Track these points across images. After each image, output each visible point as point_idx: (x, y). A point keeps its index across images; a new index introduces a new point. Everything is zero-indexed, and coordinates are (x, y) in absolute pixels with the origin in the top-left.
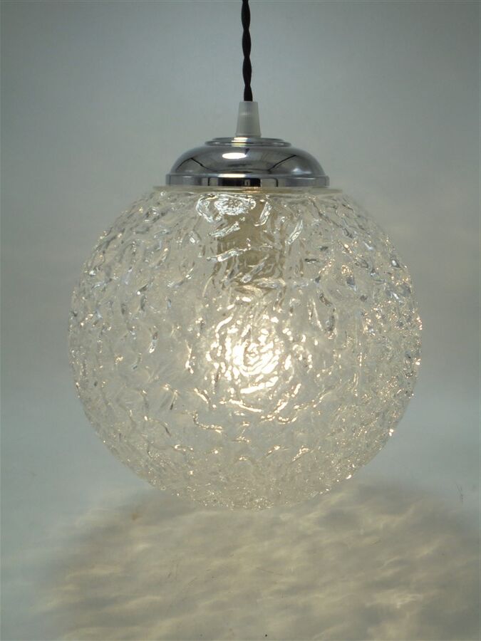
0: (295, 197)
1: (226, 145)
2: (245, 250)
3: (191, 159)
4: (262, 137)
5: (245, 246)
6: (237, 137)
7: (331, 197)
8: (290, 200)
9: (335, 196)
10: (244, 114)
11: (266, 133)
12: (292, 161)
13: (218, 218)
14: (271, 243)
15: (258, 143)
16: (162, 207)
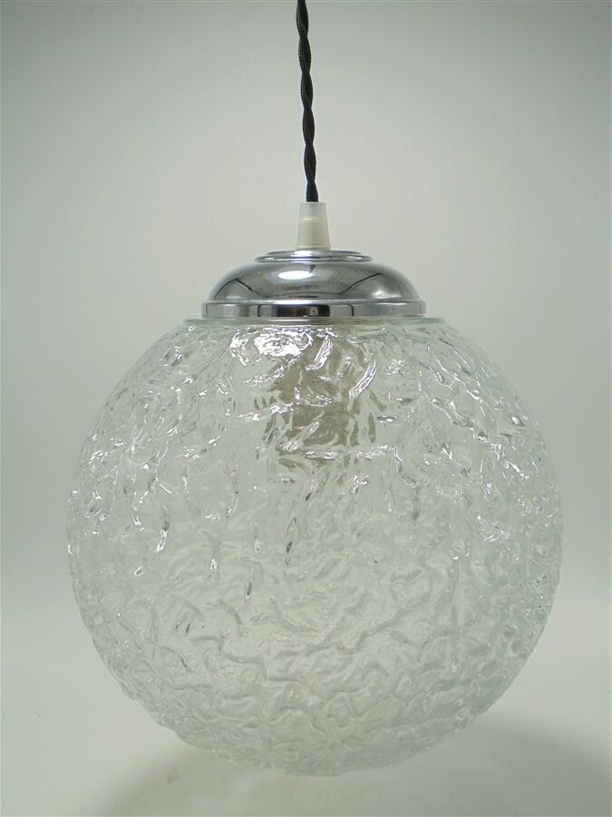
0: (370, 329)
1: (282, 260)
3: (236, 280)
4: (332, 249)
6: (298, 250)
7: (424, 329)
8: (361, 334)
9: (429, 327)
10: (307, 219)
11: (336, 245)
12: (374, 281)
14: (328, 394)
15: (324, 257)
16: (187, 346)
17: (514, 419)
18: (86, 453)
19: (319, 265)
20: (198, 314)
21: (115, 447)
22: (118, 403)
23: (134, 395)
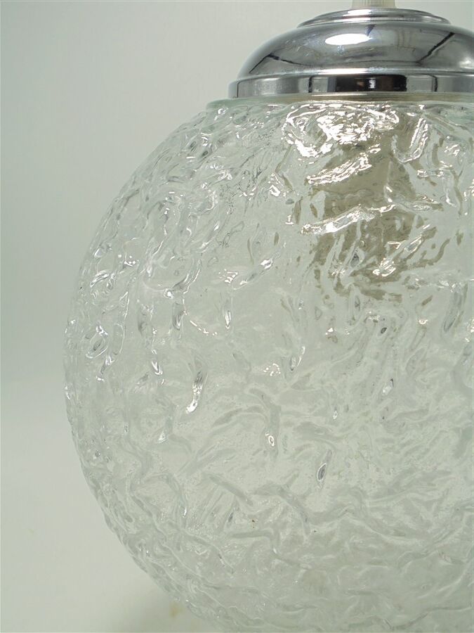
2: (382, 210)
5: (382, 202)
6: (354, 7)
13: (325, 148)
15: (387, 15)
16: (217, 132)
18: (86, 273)
19: (378, 25)
20: (225, 95)
21: (125, 266)
22: (126, 209)
23: (147, 199)
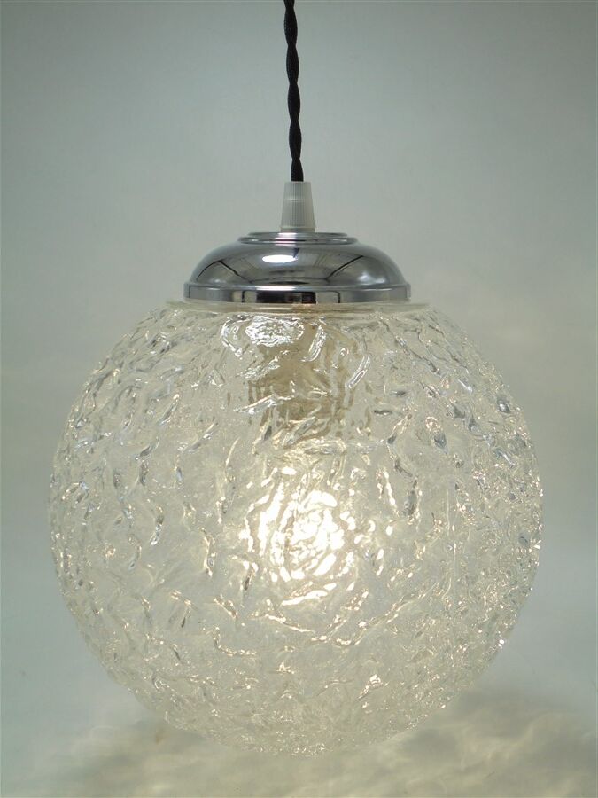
2: (287, 398)
3: (220, 262)
4: (318, 230)
5: (288, 393)
7: (412, 315)
8: (352, 323)
9: (418, 313)
10: (292, 199)
11: (321, 227)
12: (358, 264)
13: (250, 352)
14: (324, 387)
15: (311, 240)
17: (501, 405)
19: (303, 249)
21: (102, 436)
